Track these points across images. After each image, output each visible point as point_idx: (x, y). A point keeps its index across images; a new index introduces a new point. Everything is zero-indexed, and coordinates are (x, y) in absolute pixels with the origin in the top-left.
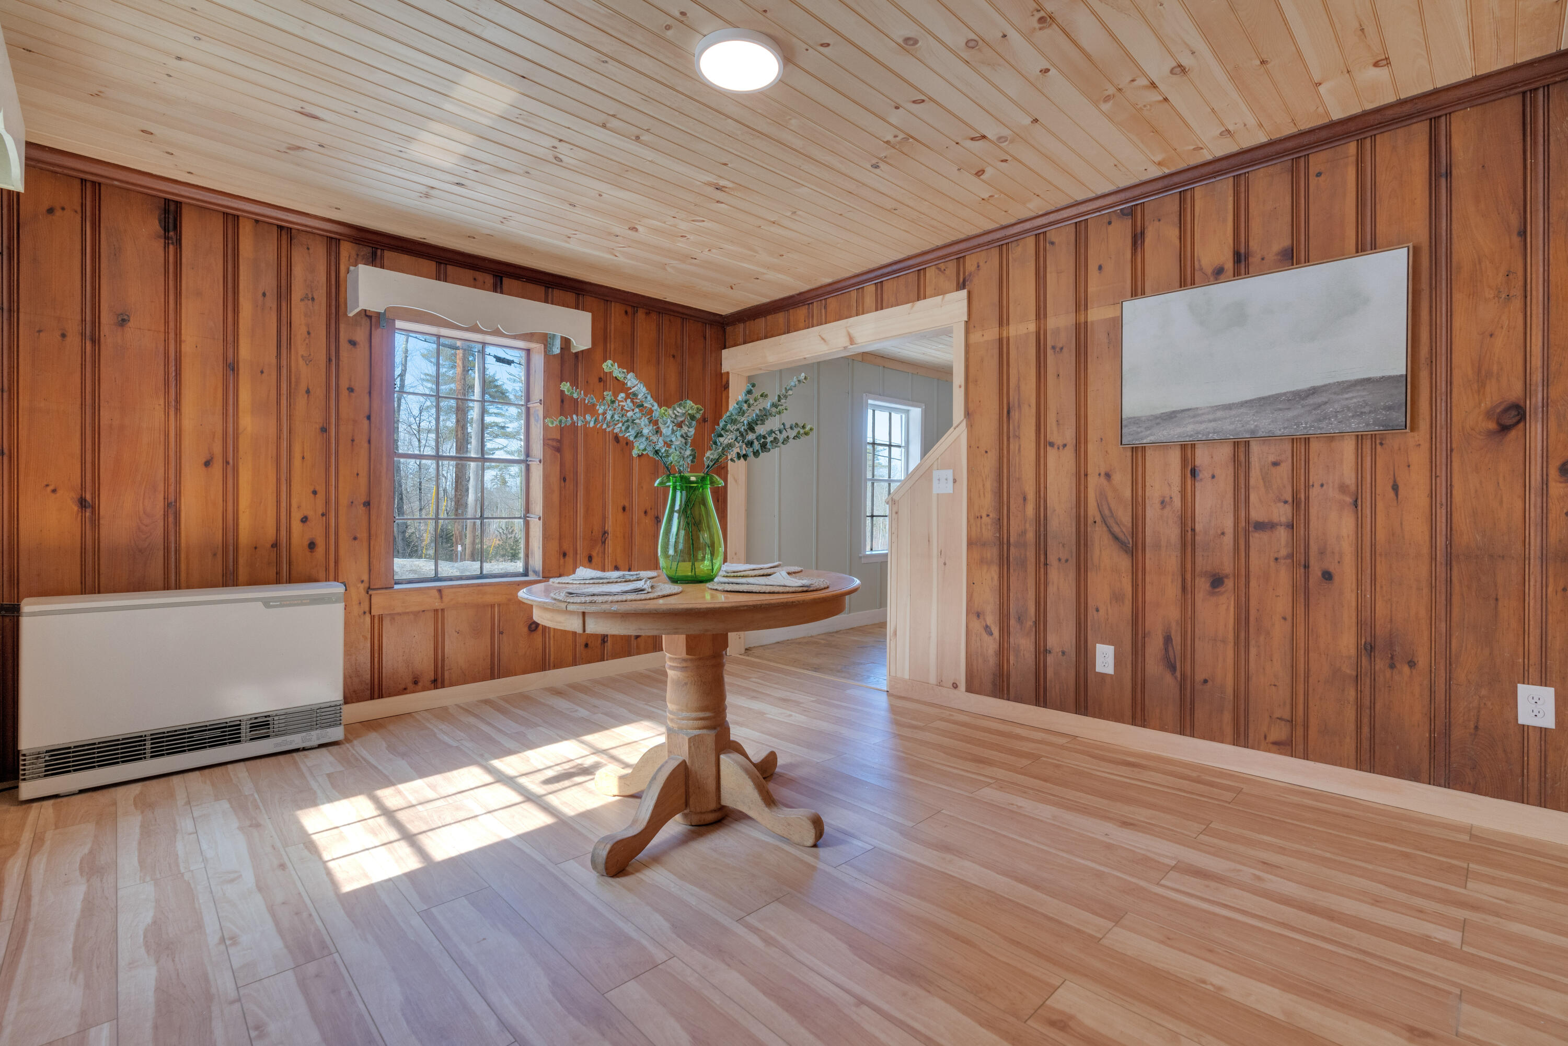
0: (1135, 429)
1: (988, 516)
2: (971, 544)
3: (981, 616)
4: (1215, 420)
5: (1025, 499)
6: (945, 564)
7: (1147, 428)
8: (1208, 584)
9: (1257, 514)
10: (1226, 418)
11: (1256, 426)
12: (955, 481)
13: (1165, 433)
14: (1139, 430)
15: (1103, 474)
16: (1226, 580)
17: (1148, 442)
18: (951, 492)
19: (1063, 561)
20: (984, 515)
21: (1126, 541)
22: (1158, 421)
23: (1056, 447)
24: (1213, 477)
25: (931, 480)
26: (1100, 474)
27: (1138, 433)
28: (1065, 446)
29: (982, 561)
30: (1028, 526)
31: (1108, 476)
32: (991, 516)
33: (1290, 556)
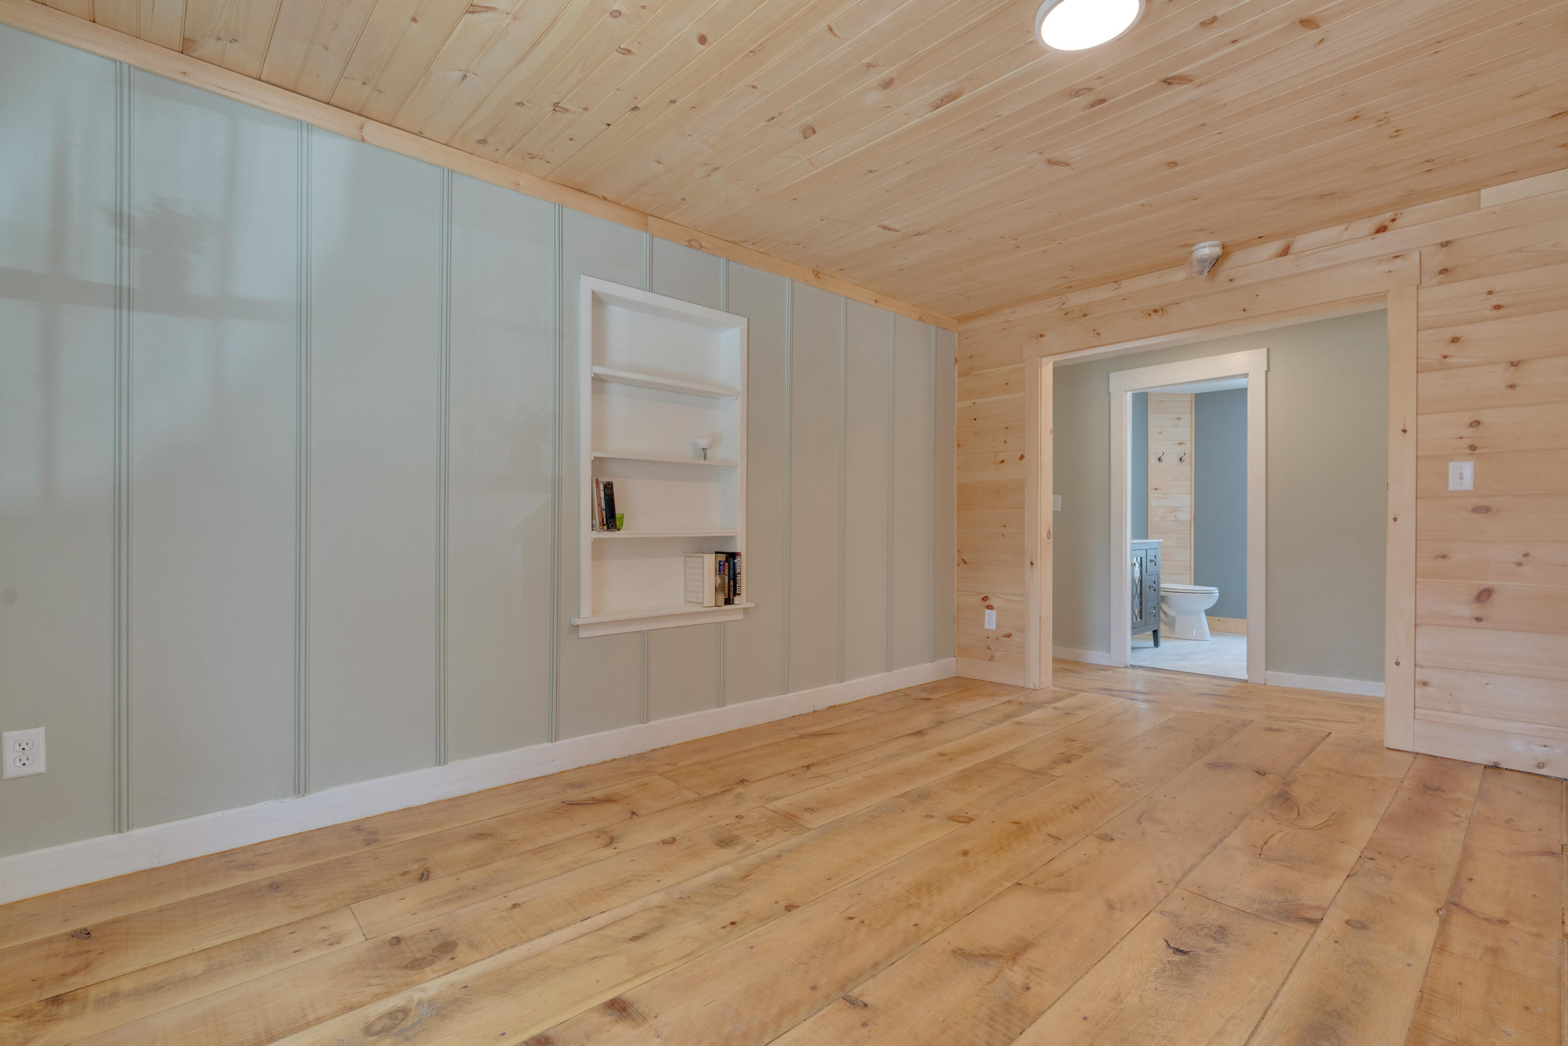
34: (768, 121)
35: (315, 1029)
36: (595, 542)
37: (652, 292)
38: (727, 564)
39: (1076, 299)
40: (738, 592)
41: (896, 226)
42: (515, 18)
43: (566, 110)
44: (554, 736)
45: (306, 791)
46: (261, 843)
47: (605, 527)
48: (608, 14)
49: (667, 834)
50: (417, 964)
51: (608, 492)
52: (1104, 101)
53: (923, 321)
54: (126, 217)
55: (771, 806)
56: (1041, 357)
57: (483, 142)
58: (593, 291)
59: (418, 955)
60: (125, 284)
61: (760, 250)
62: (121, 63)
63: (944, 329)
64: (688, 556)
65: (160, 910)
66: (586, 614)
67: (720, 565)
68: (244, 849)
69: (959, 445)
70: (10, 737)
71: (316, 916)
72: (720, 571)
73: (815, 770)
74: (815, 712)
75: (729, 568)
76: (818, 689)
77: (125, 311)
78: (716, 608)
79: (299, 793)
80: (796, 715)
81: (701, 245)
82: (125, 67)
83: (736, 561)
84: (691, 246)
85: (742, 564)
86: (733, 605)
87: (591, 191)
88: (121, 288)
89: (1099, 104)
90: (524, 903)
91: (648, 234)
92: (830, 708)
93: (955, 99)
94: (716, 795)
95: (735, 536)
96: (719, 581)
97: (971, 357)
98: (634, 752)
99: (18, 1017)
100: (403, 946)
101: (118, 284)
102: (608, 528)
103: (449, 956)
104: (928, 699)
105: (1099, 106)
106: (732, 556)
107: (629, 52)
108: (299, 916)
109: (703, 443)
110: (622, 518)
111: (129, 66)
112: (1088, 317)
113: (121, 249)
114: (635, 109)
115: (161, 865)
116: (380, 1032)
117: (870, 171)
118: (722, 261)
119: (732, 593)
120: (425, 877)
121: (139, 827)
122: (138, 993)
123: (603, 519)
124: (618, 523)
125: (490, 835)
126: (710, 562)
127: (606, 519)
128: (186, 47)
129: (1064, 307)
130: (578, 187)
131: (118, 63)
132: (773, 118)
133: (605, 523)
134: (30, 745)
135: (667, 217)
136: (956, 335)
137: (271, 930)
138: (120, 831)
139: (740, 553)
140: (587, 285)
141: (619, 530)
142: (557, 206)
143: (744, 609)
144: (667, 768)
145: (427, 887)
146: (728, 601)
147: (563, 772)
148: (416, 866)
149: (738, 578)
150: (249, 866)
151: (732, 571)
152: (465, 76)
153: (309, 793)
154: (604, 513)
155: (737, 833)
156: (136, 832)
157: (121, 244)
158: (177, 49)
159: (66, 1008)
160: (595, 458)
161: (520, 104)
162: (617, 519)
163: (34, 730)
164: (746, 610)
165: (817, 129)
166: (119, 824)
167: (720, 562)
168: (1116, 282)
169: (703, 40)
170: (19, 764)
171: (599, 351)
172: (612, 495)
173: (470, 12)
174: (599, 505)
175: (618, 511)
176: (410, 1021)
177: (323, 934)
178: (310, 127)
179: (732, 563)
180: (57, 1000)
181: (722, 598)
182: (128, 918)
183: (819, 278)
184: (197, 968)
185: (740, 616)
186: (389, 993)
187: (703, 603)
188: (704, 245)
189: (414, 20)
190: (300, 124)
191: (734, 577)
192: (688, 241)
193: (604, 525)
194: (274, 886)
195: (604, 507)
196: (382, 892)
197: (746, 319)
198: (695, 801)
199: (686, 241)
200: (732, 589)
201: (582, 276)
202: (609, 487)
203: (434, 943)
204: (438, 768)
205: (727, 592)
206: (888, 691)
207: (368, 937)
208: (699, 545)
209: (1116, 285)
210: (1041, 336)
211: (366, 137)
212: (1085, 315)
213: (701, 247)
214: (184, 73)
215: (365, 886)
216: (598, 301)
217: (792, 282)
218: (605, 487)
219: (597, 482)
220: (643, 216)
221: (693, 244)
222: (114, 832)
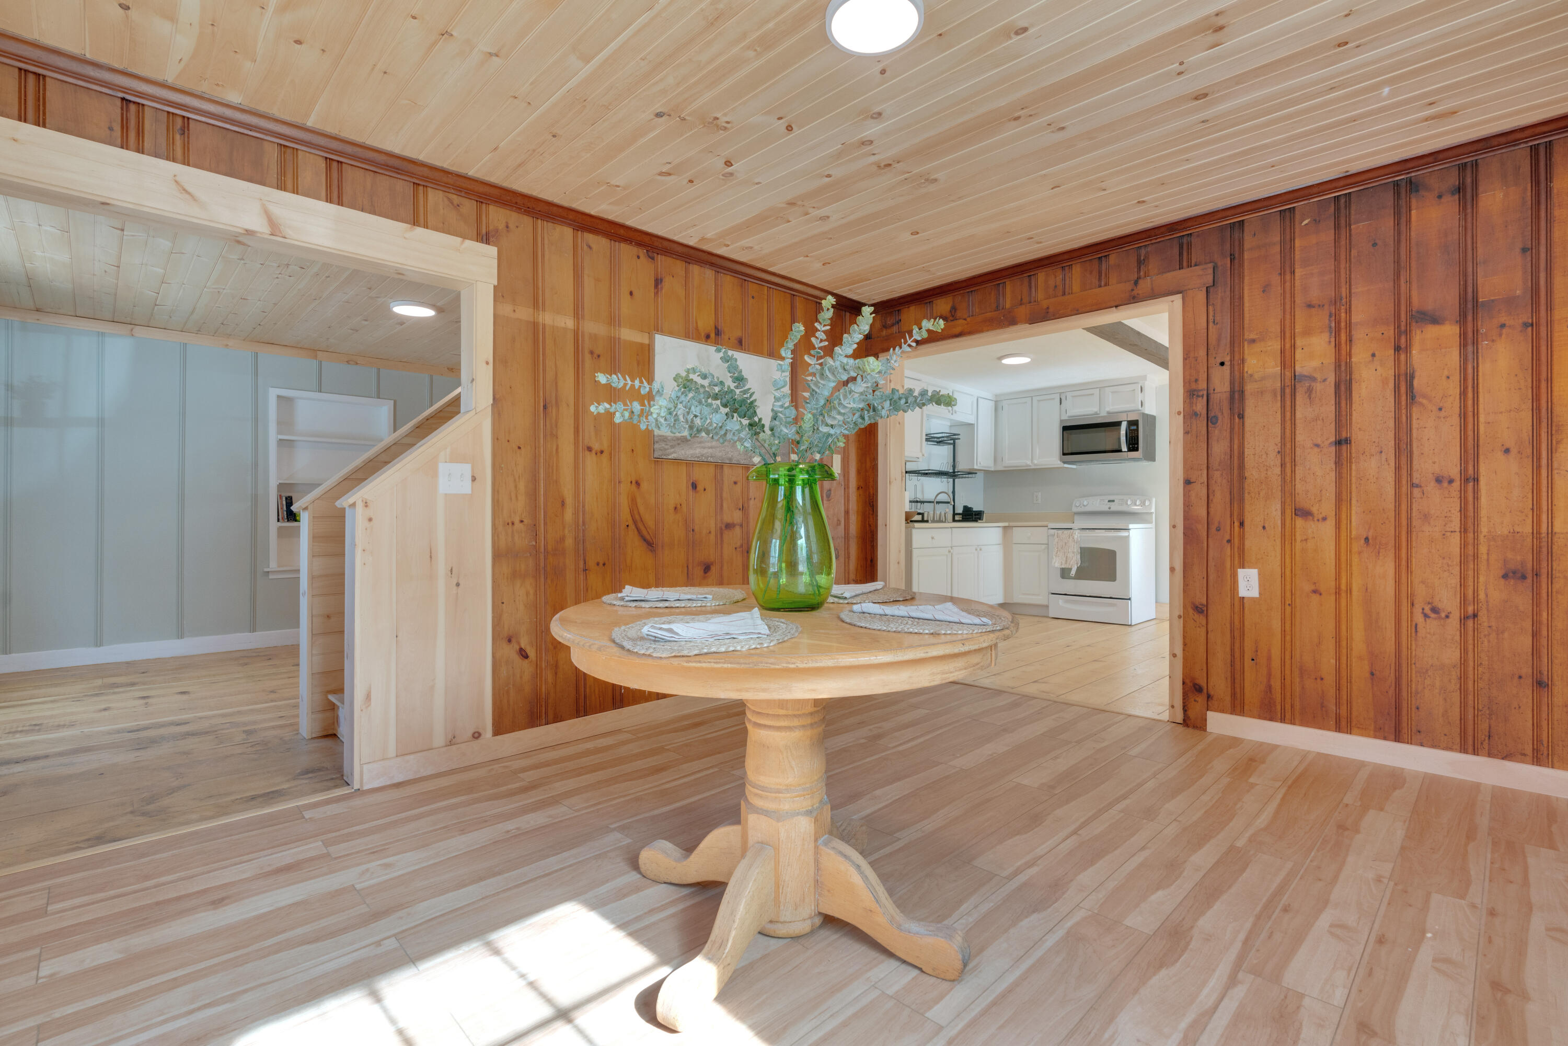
0: (663, 445)
1: (522, 521)
2: (498, 556)
3: (514, 640)
4: (711, 448)
5: (563, 504)
6: (458, 585)
7: (672, 447)
8: (703, 571)
9: (727, 519)
10: (717, 447)
11: (732, 456)
12: (474, 479)
13: (683, 452)
14: (666, 447)
15: (634, 482)
16: (712, 567)
17: (673, 458)
18: (469, 492)
19: (601, 564)
20: (517, 521)
21: (651, 541)
22: (679, 442)
23: (594, 452)
24: (705, 490)
25: (435, 475)
26: (631, 482)
27: (666, 449)
28: (602, 452)
29: (515, 575)
30: (566, 531)
31: (638, 484)
32: (526, 521)
33: (742, 546)
36: (280, 528)
37: (321, 392)
44: (253, 629)
45: (101, 645)
46: (76, 666)
51: (288, 501)
54: (11, 385)
57: (200, 328)
58: (278, 396)
60: (10, 414)
61: (403, 361)
66: (273, 565)
68: (68, 667)
79: (97, 645)
81: (356, 363)
82: (11, 322)
84: (349, 364)
88: (7, 417)
91: (317, 361)
102: (288, 521)
110: (300, 515)
111: (12, 320)
113: (8, 400)
115: (26, 671)
118: (374, 370)
121: (15, 653)
123: (285, 516)
124: (296, 518)
127: (287, 516)
128: (38, 308)
130: (266, 342)
131: (7, 320)
135: (330, 350)
140: (273, 393)
141: (297, 521)
142: (253, 353)
147: (257, 648)
153: (103, 646)
154: (285, 513)
156: (13, 655)
157: (8, 397)
158: (33, 309)
160: (279, 483)
162: (295, 515)
171: (284, 427)
172: (291, 503)
174: (282, 508)
175: (296, 511)
188: (359, 362)
190: (98, 333)
192: (347, 361)
193: (285, 519)
195: (285, 510)
197: (393, 401)
199: (345, 362)
201: (270, 388)
202: (289, 499)
204: (178, 640)
211: (135, 334)
214: (38, 320)
216: (283, 400)
217: (431, 377)
218: (286, 498)
219: (281, 497)
220: (313, 351)
221: (350, 362)
222: (3, 654)
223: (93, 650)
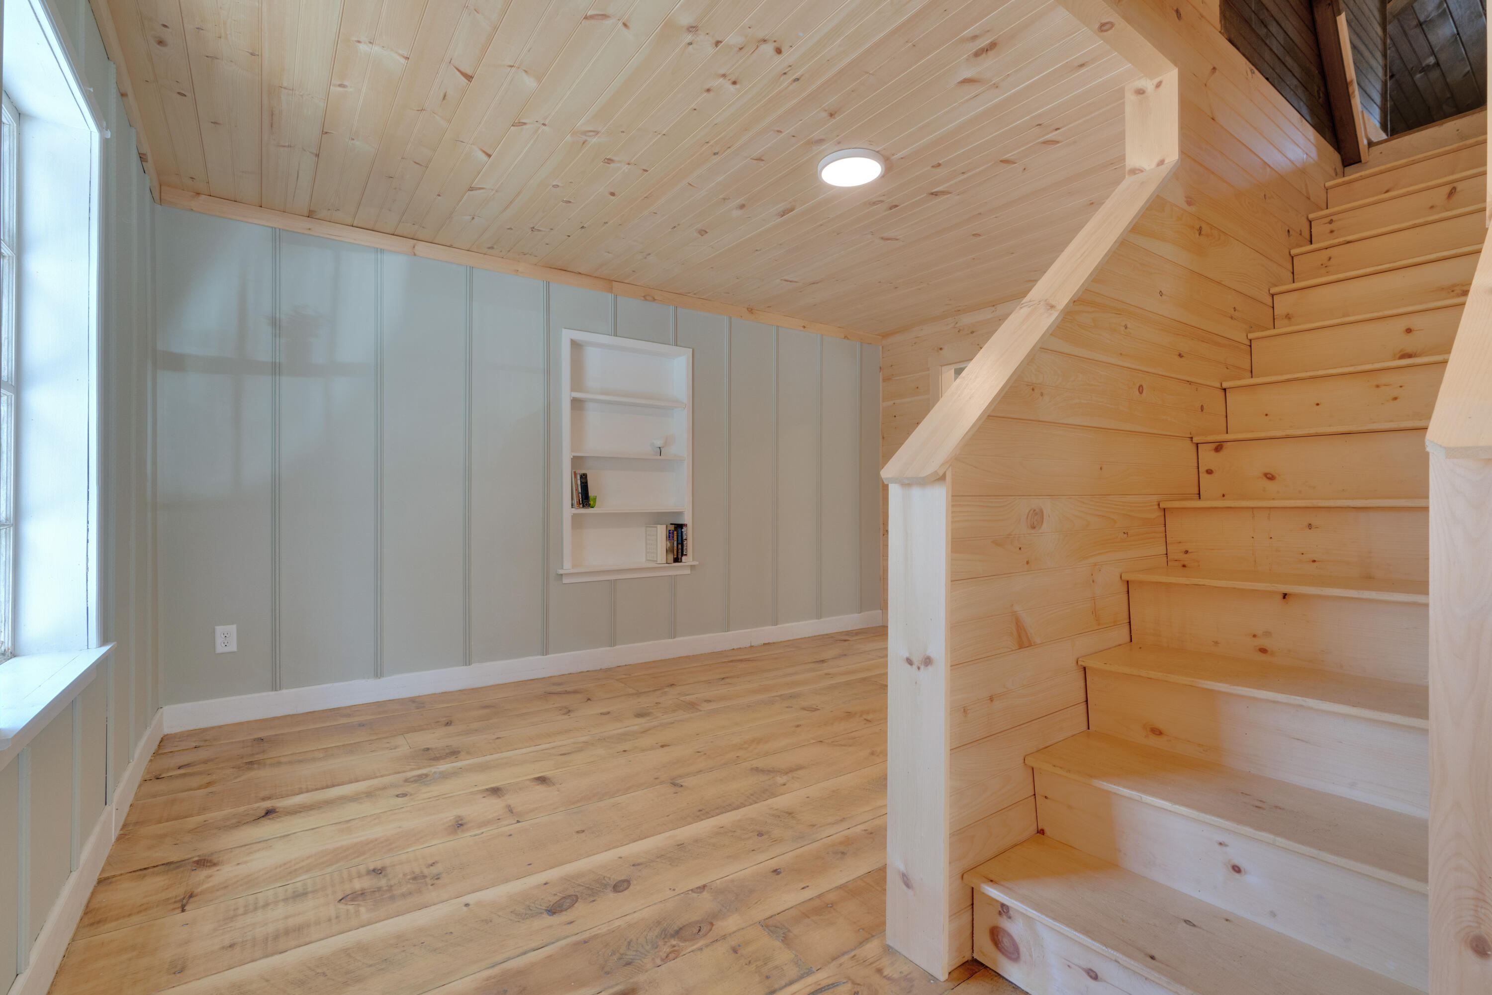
34: (672, 228)
35: (380, 779)
36: (574, 517)
37: (616, 336)
38: (675, 532)
39: (967, 319)
40: (685, 553)
41: (795, 280)
42: (497, 191)
43: (539, 230)
44: (545, 651)
45: (381, 675)
46: (355, 705)
47: (581, 506)
48: (551, 186)
49: (605, 710)
50: (436, 759)
51: (583, 481)
52: (896, 206)
53: (848, 339)
54: (278, 320)
55: (683, 698)
56: (941, 366)
57: (492, 248)
58: (571, 340)
59: (438, 755)
60: (277, 361)
61: (702, 298)
62: (275, 228)
63: (869, 344)
64: (648, 527)
65: (299, 732)
66: (567, 566)
67: (669, 533)
68: (345, 708)
69: (883, 438)
70: (219, 629)
71: (384, 738)
72: (670, 536)
73: (727, 680)
74: (751, 647)
75: (677, 536)
76: (754, 629)
77: (277, 377)
78: (667, 565)
79: (377, 676)
80: (735, 647)
81: (654, 298)
82: (278, 231)
83: (683, 530)
84: (646, 300)
85: (689, 533)
86: (681, 563)
87: (569, 270)
88: (275, 362)
89: (895, 208)
90: (503, 737)
91: (613, 295)
92: (765, 644)
93: (792, 211)
94: (650, 691)
95: (683, 512)
96: (669, 545)
97: (892, 366)
98: (603, 667)
99: (233, 768)
100: (430, 752)
101: (274, 360)
102: (583, 506)
103: (455, 756)
104: (845, 640)
105: (895, 209)
106: (679, 527)
107: (570, 202)
108: (375, 737)
109: (659, 443)
110: (595, 499)
111: (280, 229)
112: (974, 334)
113: (275, 340)
114: (583, 227)
115: (298, 713)
116: (412, 781)
117: (757, 250)
118: (671, 309)
119: (680, 554)
120: (449, 724)
121: (286, 689)
122: (290, 763)
123: (579, 500)
124: (591, 503)
125: (494, 707)
126: (661, 531)
127: (582, 500)
128: (311, 215)
129: (957, 325)
130: (559, 268)
131: (274, 229)
132: (675, 227)
133: (581, 503)
134: (229, 634)
135: (626, 281)
136: (881, 348)
137: (359, 742)
138: (276, 690)
139: (687, 525)
140: (567, 336)
141: (593, 507)
142: (545, 282)
143: (691, 566)
144: (624, 676)
145: (449, 728)
146: (677, 560)
147: (551, 677)
148: (444, 719)
149: (684, 543)
150: (348, 716)
151: (680, 538)
152: (473, 218)
153: (383, 676)
154: (580, 495)
155: (651, 711)
156: (284, 691)
157: (275, 336)
158: (306, 215)
159: (256, 766)
160: (573, 456)
161: (510, 229)
162: (590, 499)
163: (231, 626)
164: (692, 567)
165: (707, 231)
166: (275, 686)
167: (669, 530)
168: (994, 306)
169: (613, 194)
170: (223, 645)
171: (577, 381)
172: (586, 482)
173: (471, 190)
174: (577, 490)
175: (591, 493)
176: (428, 779)
177: (388, 745)
178: (382, 251)
179: (680, 532)
180: (251, 763)
181: (671, 557)
182: (282, 734)
183: (752, 313)
184: (321, 755)
185: (688, 572)
186: (419, 768)
187: (657, 561)
188: (656, 298)
189: (439, 195)
190: (376, 250)
191: (681, 542)
192: (644, 296)
193: (580, 504)
194: (361, 725)
195: (580, 491)
196: (423, 730)
197: (691, 350)
198: (633, 694)
199: (642, 296)
200: (680, 551)
201: (563, 329)
202: (584, 477)
203: (448, 751)
204: (464, 668)
205: (675, 553)
206: (818, 634)
207: (411, 747)
208: (656, 518)
209: (993, 308)
210: (941, 349)
211: (417, 252)
212: (972, 332)
213: (654, 300)
214: (310, 229)
215: (413, 727)
216: (576, 345)
217: (730, 318)
218: (581, 477)
219: (575, 474)
220: (609, 282)
221: (647, 298)
222: (272, 690)
223: (372, 683)
